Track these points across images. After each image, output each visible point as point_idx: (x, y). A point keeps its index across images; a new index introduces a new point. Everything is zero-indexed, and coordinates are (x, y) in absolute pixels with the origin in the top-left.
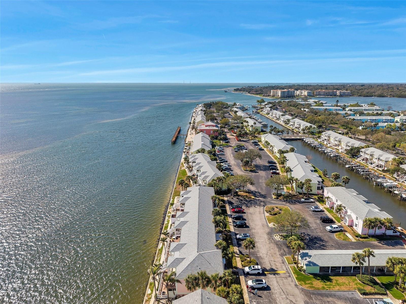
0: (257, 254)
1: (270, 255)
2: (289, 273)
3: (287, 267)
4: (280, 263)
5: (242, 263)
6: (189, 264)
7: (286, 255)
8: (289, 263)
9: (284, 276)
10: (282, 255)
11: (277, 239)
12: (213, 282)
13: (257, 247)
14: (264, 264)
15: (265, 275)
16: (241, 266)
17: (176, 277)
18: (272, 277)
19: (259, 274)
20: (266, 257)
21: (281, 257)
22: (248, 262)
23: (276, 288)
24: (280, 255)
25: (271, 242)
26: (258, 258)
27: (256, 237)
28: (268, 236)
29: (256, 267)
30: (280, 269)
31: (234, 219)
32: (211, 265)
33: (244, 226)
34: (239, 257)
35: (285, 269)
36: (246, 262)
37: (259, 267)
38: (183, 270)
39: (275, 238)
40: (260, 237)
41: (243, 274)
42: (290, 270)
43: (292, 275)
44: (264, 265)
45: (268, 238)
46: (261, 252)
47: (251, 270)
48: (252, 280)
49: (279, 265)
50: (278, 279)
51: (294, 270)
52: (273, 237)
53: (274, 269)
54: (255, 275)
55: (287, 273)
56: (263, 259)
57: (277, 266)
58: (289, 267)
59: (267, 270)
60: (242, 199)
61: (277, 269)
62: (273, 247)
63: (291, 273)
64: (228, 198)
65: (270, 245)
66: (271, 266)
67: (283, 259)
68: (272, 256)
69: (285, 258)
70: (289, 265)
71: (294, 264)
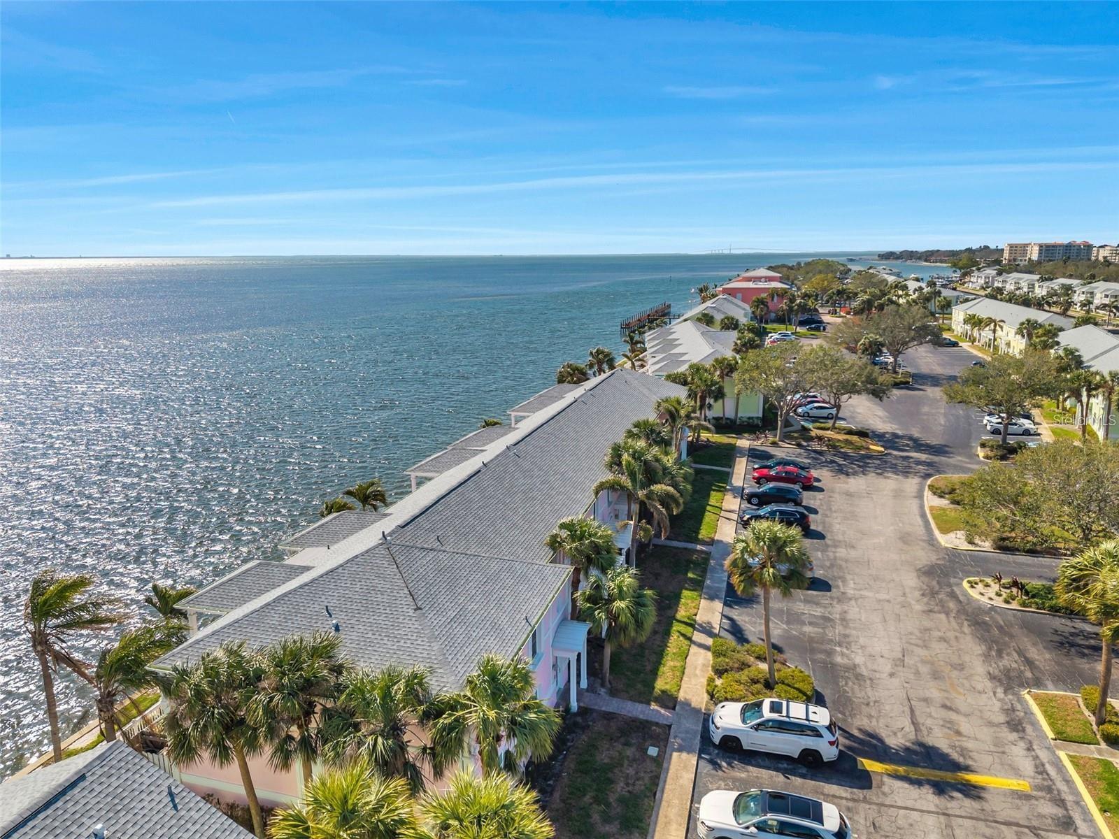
0: (830, 653)
1: (924, 669)
2: (1060, 803)
3: (1044, 755)
4: (991, 724)
5: (711, 680)
7: (1038, 683)
8: (1062, 736)
9: (1019, 815)
10: (1009, 681)
11: (984, 600)
14: (864, 709)
15: (863, 780)
16: (706, 697)
18: (910, 804)
19: (809, 763)
20: (892, 675)
21: (1000, 691)
22: (755, 682)
24: (992, 677)
25: (937, 609)
26: (831, 671)
27: (848, 577)
28: (926, 579)
29: (797, 711)
30: (985, 760)
31: (755, 500)
34: (707, 648)
35: (1027, 766)
36: (744, 676)
37: (821, 716)
39: (966, 594)
40: (876, 579)
41: (697, 741)
42: (1069, 782)
43: (1089, 819)
44: (870, 717)
45: (921, 589)
46: (862, 647)
47: (757, 727)
48: (736, 794)
49: (986, 734)
50: (964, 828)
51: (1103, 785)
52: (955, 588)
53: (947, 755)
54: (780, 765)
55: (1043, 798)
56: (868, 682)
57: (965, 736)
58: (1061, 761)
59: (886, 748)
60: (825, 448)
61: (962, 755)
62: (951, 635)
63: (1079, 802)
64: (755, 443)
65: (932, 620)
66: (921, 730)
67: (1019, 707)
68: (936, 675)
69: (1028, 697)
70: (1065, 749)
71: (1103, 745)
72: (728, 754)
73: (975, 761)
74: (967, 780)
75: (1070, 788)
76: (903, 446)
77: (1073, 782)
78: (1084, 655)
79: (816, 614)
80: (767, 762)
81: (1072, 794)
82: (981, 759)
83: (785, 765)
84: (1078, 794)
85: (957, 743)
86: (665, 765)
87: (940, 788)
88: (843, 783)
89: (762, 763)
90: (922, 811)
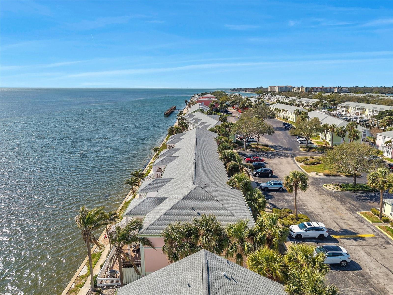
0: (304, 209)
1: (330, 210)
2: (383, 238)
3: (372, 227)
4: (355, 222)
6: (174, 206)
7: (359, 210)
8: (373, 222)
9: (377, 243)
10: (352, 210)
11: (331, 190)
12: (234, 241)
13: (300, 200)
15: (336, 241)
17: (141, 233)
18: (351, 244)
20: (323, 213)
21: (351, 213)
22: (293, 219)
23: (372, 265)
24: (347, 210)
25: (321, 194)
26: (308, 213)
28: (314, 186)
29: (315, 224)
32: (225, 207)
33: (270, 175)
34: (271, 212)
35: (370, 231)
37: (322, 225)
38: (160, 218)
39: (326, 189)
42: (382, 233)
45: (314, 189)
46: (310, 206)
47: (306, 231)
49: (356, 224)
50: (367, 248)
52: (322, 188)
53: (351, 231)
54: (313, 241)
55: (379, 237)
56: (319, 215)
57: (352, 226)
58: (377, 228)
59: (335, 232)
60: (259, 151)
61: (354, 230)
62: (330, 200)
63: (387, 237)
64: (238, 150)
65: (322, 197)
66: (340, 226)
67: (359, 217)
68: (334, 211)
69: (359, 214)
70: (376, 225)
71: (383, 223)
72: (298, 240)
73: (358, 231)
74: (360, 236)
75: (383, 234)
76: (279, 149)
77: (383, 233)
78: (364, 202)
79: (292, 199)
80: (309, 240)
81: (385, 235)
82: (360, 231)
83: (314, 240)
84: (386, 235)
85: (351, 228)
86: (284, 246)
87: (355, 239)
88: (332, 242)
89: (308, 241)
90: (355, 246)
